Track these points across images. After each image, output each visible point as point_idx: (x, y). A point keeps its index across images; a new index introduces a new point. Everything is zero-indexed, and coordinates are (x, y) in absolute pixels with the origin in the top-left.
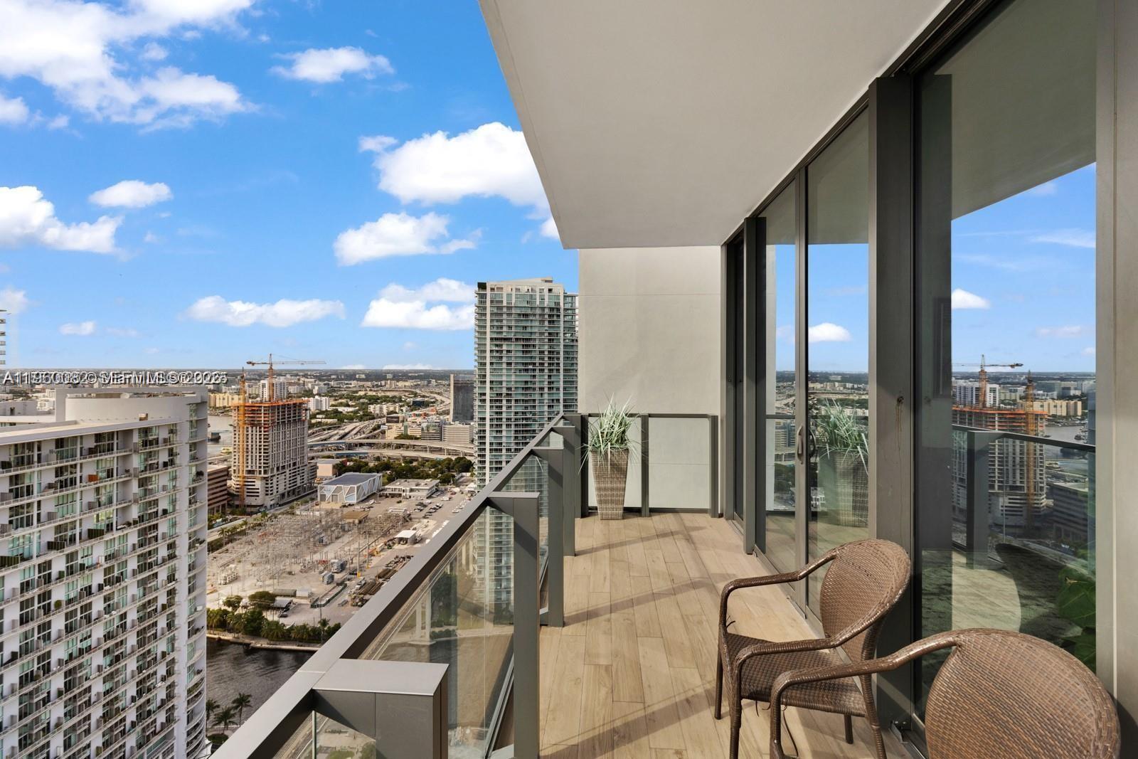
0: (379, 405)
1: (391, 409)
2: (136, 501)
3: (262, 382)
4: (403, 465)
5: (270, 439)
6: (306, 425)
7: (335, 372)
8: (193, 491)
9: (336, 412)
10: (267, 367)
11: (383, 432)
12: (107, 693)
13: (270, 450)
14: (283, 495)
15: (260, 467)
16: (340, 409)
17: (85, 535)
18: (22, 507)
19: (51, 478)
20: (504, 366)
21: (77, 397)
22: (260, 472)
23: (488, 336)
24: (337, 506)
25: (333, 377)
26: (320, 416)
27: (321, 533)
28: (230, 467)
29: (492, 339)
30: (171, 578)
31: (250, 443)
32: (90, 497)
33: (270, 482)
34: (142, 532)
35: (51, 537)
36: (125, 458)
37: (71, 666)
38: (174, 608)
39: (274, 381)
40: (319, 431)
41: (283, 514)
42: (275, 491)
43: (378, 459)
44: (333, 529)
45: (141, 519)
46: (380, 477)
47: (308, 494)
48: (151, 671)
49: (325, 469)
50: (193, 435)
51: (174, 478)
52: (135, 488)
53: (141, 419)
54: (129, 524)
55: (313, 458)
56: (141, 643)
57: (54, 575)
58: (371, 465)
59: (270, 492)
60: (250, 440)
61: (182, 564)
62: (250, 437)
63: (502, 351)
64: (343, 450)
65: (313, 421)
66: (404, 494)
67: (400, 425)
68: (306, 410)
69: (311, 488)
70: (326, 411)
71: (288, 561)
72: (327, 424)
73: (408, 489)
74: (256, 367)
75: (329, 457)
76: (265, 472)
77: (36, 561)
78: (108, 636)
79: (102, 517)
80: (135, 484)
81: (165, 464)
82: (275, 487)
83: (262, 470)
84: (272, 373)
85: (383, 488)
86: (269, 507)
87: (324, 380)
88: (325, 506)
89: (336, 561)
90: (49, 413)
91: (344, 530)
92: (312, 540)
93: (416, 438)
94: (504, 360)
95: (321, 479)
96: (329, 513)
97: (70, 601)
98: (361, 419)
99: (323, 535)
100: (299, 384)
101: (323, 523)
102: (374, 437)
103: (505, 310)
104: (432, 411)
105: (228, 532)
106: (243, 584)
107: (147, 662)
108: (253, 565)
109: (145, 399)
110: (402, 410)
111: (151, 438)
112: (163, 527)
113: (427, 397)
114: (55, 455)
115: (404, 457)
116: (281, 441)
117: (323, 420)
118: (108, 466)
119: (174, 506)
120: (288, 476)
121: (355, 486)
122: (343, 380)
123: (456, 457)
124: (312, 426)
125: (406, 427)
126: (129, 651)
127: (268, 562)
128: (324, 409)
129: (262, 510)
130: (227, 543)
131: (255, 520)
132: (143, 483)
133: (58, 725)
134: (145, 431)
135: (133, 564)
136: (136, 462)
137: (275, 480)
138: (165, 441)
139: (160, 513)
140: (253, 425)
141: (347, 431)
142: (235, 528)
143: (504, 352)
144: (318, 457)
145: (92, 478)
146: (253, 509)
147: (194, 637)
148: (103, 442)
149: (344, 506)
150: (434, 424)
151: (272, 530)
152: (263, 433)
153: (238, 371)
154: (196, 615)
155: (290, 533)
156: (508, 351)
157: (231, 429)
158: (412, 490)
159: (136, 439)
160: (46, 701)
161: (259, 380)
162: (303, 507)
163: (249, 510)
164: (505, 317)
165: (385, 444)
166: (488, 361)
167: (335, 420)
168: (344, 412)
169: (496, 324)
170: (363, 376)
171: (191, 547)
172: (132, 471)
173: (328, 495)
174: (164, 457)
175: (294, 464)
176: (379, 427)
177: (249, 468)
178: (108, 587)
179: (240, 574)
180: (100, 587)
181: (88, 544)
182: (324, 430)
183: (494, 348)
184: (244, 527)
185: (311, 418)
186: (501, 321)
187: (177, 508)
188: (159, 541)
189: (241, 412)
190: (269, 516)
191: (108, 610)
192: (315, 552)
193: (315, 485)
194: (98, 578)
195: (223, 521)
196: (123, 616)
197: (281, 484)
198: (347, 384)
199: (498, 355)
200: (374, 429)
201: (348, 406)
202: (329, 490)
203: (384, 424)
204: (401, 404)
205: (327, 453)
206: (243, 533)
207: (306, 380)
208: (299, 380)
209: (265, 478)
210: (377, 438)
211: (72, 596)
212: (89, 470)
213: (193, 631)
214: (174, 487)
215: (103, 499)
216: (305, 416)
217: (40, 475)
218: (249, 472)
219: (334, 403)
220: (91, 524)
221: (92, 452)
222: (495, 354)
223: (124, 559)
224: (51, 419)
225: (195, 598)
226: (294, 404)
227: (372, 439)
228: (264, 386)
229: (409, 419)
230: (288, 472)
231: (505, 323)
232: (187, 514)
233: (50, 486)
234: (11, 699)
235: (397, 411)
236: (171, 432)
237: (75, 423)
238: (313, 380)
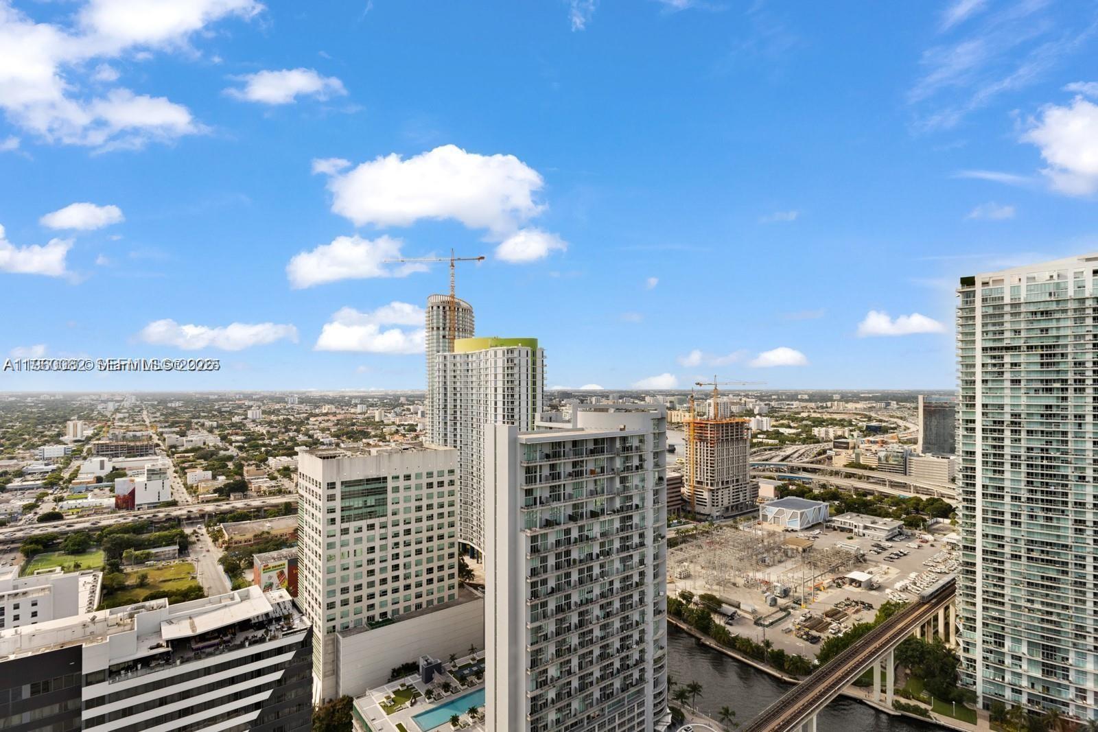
0: (824, 428)
1: (839, 433)
2: (618, 494)
3: (708, 401)
4: (855, 497)
5: (716, 454)
6: (748, 444)
7: (776, 393)
8: (656, 493)
9: (778, 433)
10: (712, 388)
11: (830, 458)
12: (602, 638)
13: (716, 465)
14: (727, 508)
15: (707, 479)
16: (782, 430)
17: (589, 515)
18: (555, 486)
19: (569, 469)
20: (1007, 384)
21: (584, 411)
22: (707, 485)
23: (979, 345)
24: (779, 529)
25: (773, 397)
26: (761, 436)
27: (763, 553)
28: (683, 476)
29: (984, 349)
30: (642, 562)
31: (698, 457)
32: (591, 487)
33: (716, 494)
34: (623, 520)
35: (570, 511)
36: (612, 459)
37: (582, 609)
38: (644, 588)
39: (719, 401)
40: (761, 451)
41: (727, 526)
42: (720, 503)
43: (824, 486)
44: (776, 551)
45: (622, 509)
46: (827, 506)
47: (750, 512)
48: (629, 633)
49: (767, 490)
50: (656, 445)
51: (643, 480)
52: (618, 484)
53: (621, 430)
54: (614, 512)
55: (754, 477)
56: (623, 608)
57: (572, 540)
58: (816, 492)
59: (715, 504)
60: (698, 454)
61: (650, 551)
62: (698, 450)
63: (1003, 365)
64: (785, 472)
65: (755, 441)
66: (856, 530)
67: (850, 451)
68: (748, 429)
69: (753, 506)
70: (767, 431)
71: (732, 573)
72: (768, 445)
73: (861, 525)
74: (703, 388)
75: (770, 478)
76: (712, 485)
77: (563, 527)
78: (603, 595)
79: (598, 504)
80: (618, 480)
81: (637, 468)
82: (720, 500)
83: (709, 482)
84: (717, 393)
85: (830, 518)
86: (715, 518)
87: (764, 401)
88: (767, 526)
89: (779, 585)
90: (569, 421)
91: (787, 555)
92: (754, 557)
93: (871, 469)
94: (1007, 376)
95: (763, 499)
96: (772, 534)
97: (581, 561)
98: (804, 442)
99: (765, 555)
100: (741, 404)
101: (766, 544)
102: (819, 462)
103: (1007, 309)
104: (893, 438)
105: (682, 532)
106: (695, 583)
107: (626, 625)
108: (702, 568)
109: (623, 414)
110: (852, 435)
111: (627, 445)
112: (636, 520)
113: (885, 421)
114: (572, 452)
115: (856, 489)
116: (725, 457)
117: (764, 441)
118: (601, 465)
119: (643, 503)
120: (731, 491)
121: (799, 512)
122: (784, 400)
123: (928, 497)
124: (753, 445)
125: (858, 455)
126: (615, 612)
127: (714, 568)
128: (765, 429)
129: (710, 519)
130: (681, 543)
131: (703, 527)
132: (623, 480)
133: (575, 650)
134: (624, 439)
135: (617, 545)
136: (618, 463)
137: (720, 493)
138: (637, 448)
139: (634, 507)
140: (701, 440)
141: (788, 453)
142: (687, 531)
143: (1007, 366)
144: (760, 477)
145: (592, 472)
146: (702, 517)
147: (659, 617)
148: (600, 445)
149: (787, 531)
150: (895, 454)
151: (718, 540)
152: (709, 448)
153: (689, 391)
154: (659, 599)
155: (734, 546)
156: (1014, 365)
157: (684, 442)
158: (866, 528)
159: (618, 445)
160: (569, 628)
161: (706, 400)
162: (746, 524)
163: (698, 517)
164: (1007, 318)
165: (832, 471)
166: (979, 378)
167: (776, 441)
168: (786, 434)
169: (991, 328)
170: (806, 397)
171: (655, 540)
172: (616, 470)
173: (770, 516)
174: (636, 462)
175: (737, 480)
176: (824, 452)
177: (698, 479)
178: (602, 557)
179: (692, 573)
180: (598, 556)
181: (591, 521)
182: (765, 450)
183: (989, 361)
184: (695, 532)
185: (752, 438)
186: (1002, 324)
187: (645, 504)
188: (634, 530)
189: (692, 428)
190: (715, 526)
191: (603, 574)
192: (758, 571)
193: (757, 504)
194: (596, 550)
195: (678, 522)
196: (611, 583)
197: (726, 498)
198: (788, 405)
199: (996, 369)
200: (819, 454)
201: (790, 427)
202: (771, 511)
203: (831, 449)
204: (851, 428)
205: (768, 474)
206: (694, 537)
207: (747, 400)
208: (741, 400)
209: (711, 490)
210: (823, 464)
211: (582, 558)
212: (591, 466)
213: (657, 612)
214: (643, 487)
215: (599, 489)
216: (747, 435)
217: (565, 466)
218: (699, 482)
219: (775, 423)
220: (591, 507)
221: (592, 452)
222: (990, 369)
223: (611, 538)
224: (569, 426)
225: (658, 584)
226: (737, 423)
227: (816, 463)
228: (710, 405)
229: (861, 446)
230: (731, 488)
231: (1007, 326)
232: (652, 511)
233: (570, 475)
234: (551, 620)
235: (847, 436)
236: (641, 441)
237: (583, 429)
238: (754, 400)
